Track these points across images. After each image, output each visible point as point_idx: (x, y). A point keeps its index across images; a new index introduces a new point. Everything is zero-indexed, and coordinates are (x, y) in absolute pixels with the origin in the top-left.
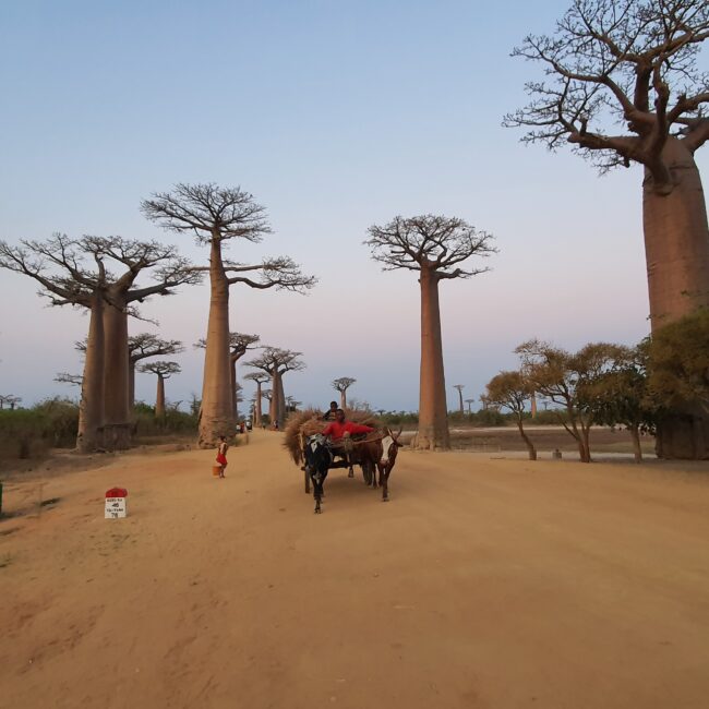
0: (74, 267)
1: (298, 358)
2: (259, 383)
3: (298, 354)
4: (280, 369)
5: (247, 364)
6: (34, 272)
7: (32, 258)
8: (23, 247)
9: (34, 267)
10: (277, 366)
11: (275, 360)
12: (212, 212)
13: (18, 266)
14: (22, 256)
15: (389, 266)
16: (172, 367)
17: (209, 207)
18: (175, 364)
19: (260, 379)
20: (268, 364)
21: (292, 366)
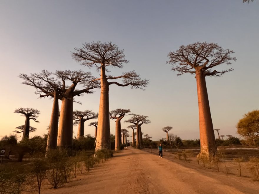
1: (147, 119)
3: (147, 117)
4: (139, 123)
11: (137, 119)
19: (134, 128)
20: (135, 121)
21: (145, 122)
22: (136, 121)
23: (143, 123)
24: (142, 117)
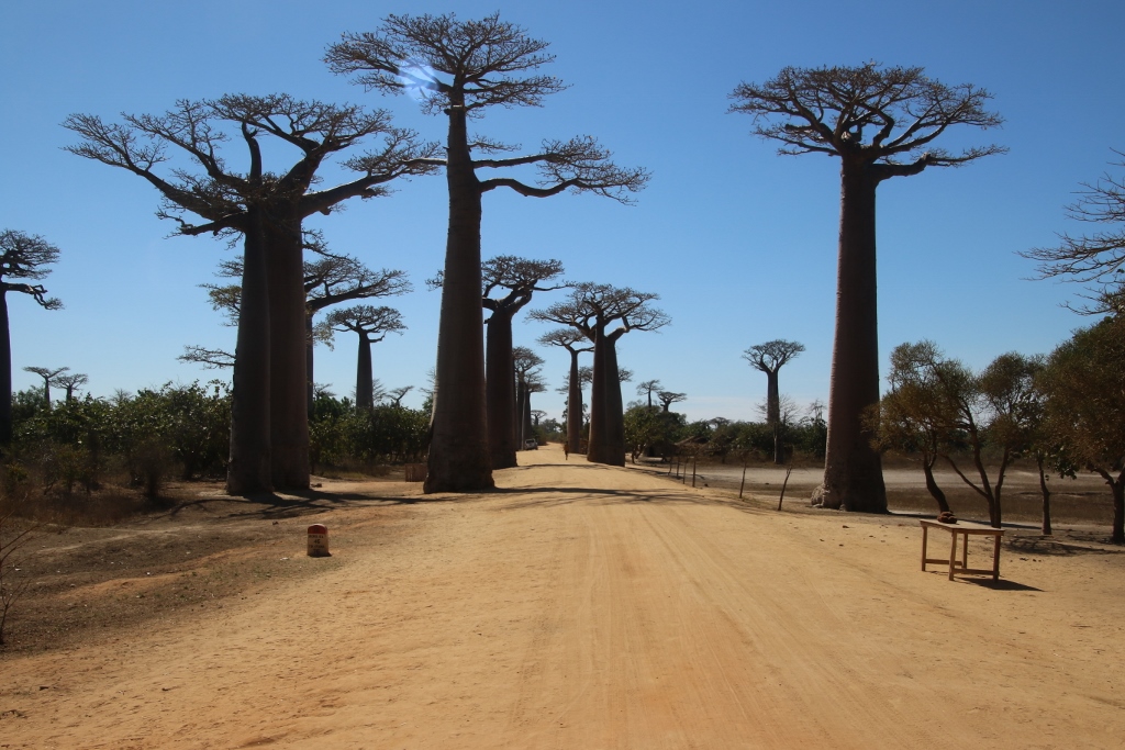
0: (207, 153)
1: (650, 305)
2: (574, 354)
3: (650, 297)
4: (608, 330)
5: (543, 317)
6: (142, 165)
7: (141, 142)
8: (126, 126)
9: (143, 157)
10: (603, 322)
11: (597, 309)
13: (116, 157)
14: (124, 140)
15: (790, 147)
16: (389, 317)
18: (394, 312)
19: (576, 346)
20: (587, 317)
21: (638, 321)
22: (592, 315)
23: (629, 328)
24: (622, 296)
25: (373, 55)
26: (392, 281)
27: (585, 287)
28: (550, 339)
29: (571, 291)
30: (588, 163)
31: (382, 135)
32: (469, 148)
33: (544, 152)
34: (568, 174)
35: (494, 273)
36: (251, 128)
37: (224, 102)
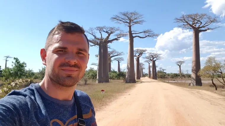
0: (95, 35)
1: (160, 56)
11: (153, 56)
12: (128, 18)
17: (127, 17)
18: (123, 58)
19: (149, 62)
20: (151, 58)
21: (159, 58)
24: (156, 54)
25: (117, 18)
26: (122, 53)
27: (150, 53)
28: (146, 61)
29: (148, 54)
30: (150, 32)
31: (119, 31)
32: (132, 32)
33: (143, 31)
34: (147, 34)
35: (136, 51)
36: (101, 31)
37: (97, 28)
